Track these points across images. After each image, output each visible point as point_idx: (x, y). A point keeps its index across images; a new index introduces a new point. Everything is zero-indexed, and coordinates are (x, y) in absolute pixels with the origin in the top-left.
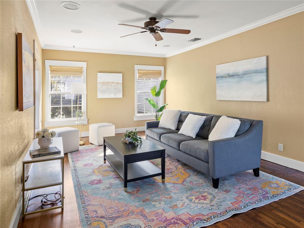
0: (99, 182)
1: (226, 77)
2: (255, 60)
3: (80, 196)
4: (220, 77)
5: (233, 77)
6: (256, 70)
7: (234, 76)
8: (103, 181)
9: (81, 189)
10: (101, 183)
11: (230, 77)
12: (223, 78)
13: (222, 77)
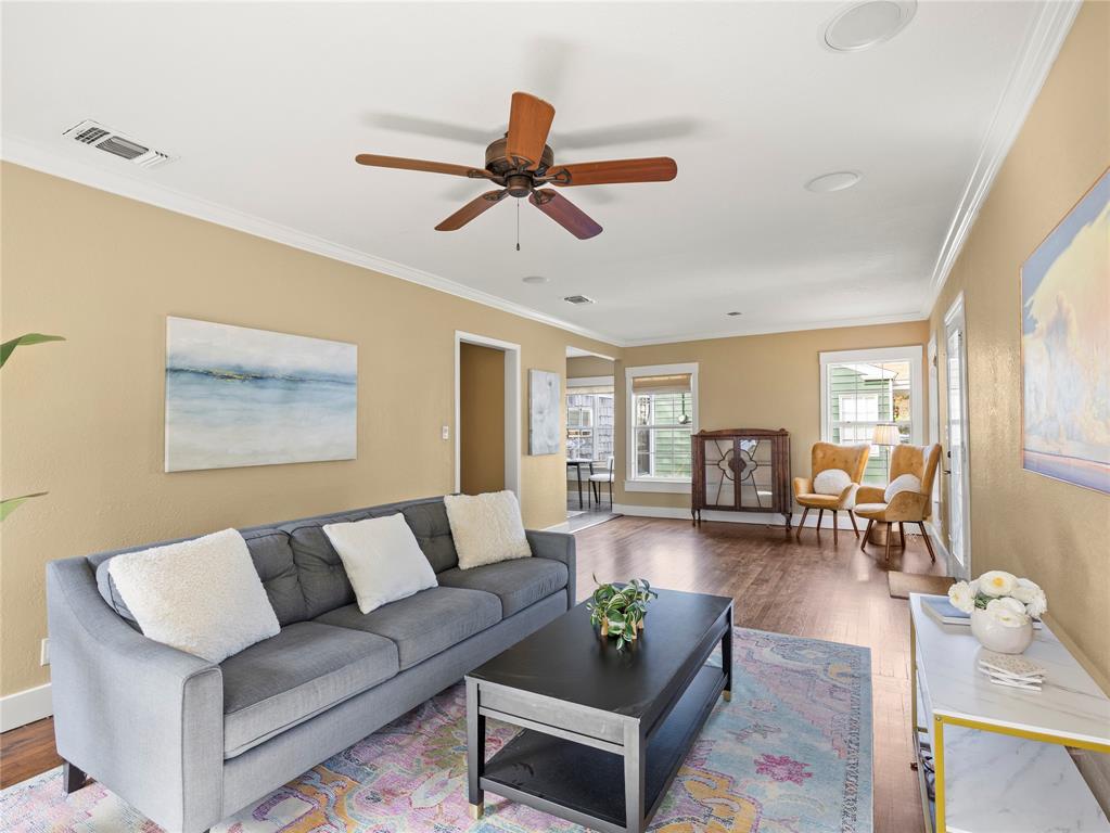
0: (767, 764)
1: (223, 377)
2: (333, 348)
3: (857, 745)
4: (196, 373)
5: (261, 383)
6: (335, 376)
7: (261, 378)
8: (756, 762)
9: (848, 768)
10: (768, 757)
11: (244, 380)
12: (208, 380)
13: (208, 374)
